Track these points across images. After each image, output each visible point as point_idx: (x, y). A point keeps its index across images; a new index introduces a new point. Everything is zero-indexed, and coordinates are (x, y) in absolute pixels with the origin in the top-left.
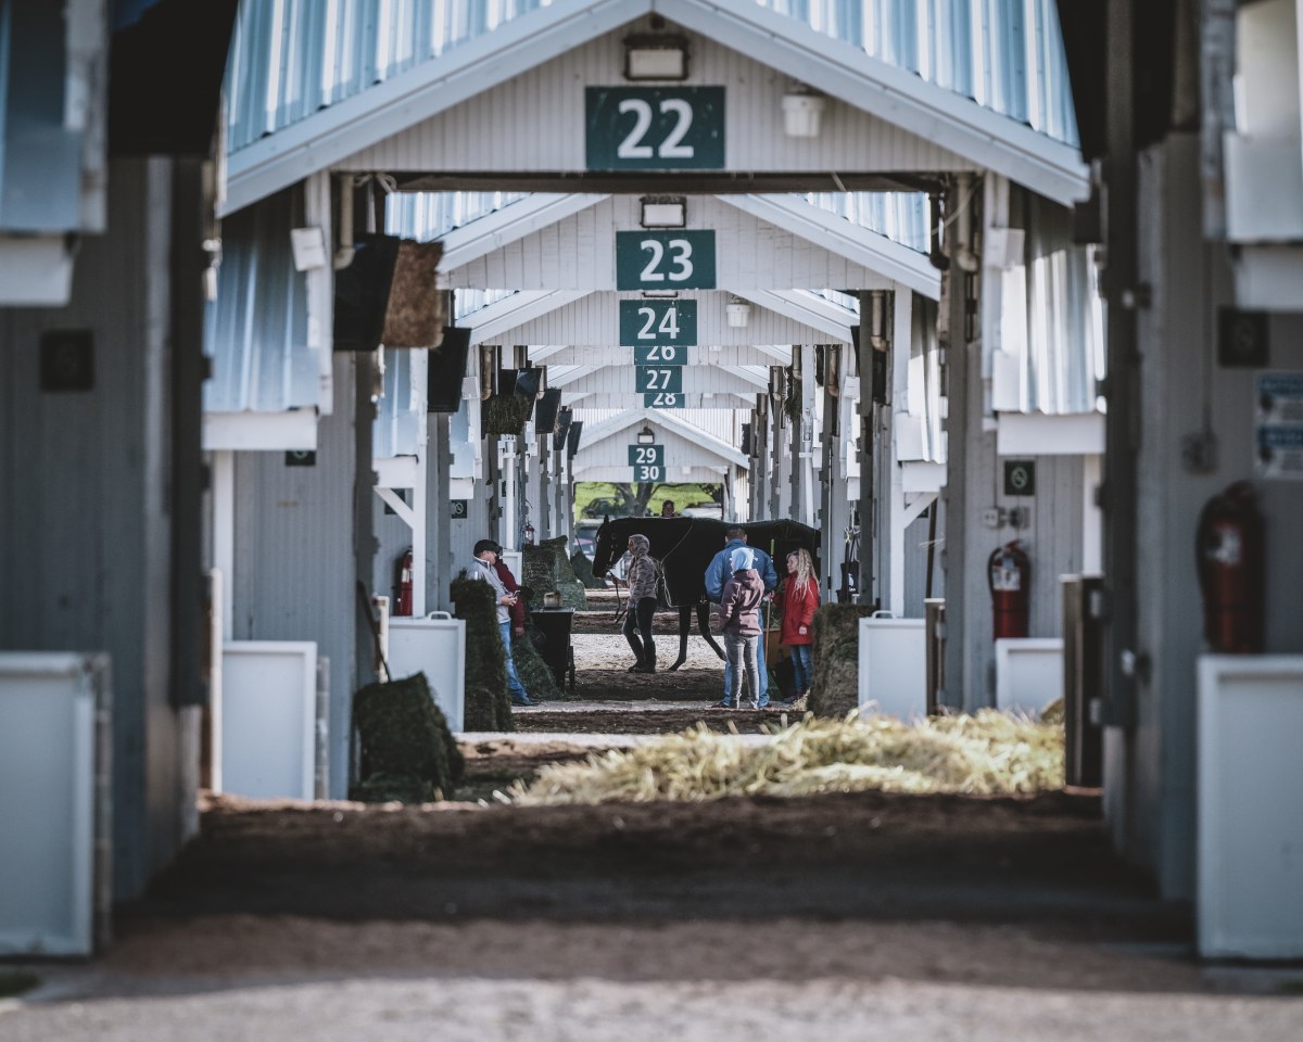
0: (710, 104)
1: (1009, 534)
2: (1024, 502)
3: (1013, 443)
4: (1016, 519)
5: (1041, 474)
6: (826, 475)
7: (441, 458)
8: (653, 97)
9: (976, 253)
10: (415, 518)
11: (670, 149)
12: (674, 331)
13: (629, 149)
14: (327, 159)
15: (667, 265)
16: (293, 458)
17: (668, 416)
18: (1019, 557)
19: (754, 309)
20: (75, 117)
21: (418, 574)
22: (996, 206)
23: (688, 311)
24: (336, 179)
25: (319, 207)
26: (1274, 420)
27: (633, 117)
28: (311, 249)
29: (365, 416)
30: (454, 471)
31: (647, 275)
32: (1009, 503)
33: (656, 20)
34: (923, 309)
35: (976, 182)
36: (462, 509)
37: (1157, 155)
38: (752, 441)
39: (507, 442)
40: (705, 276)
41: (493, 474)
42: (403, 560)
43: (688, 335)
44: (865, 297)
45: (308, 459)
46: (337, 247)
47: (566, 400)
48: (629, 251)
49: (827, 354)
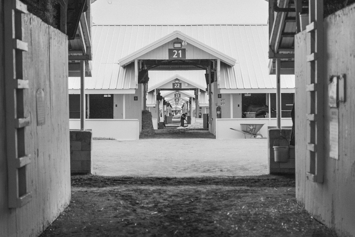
0: (181, 84)
1: (200, 112)
2: (201, 109)
3: (200, 106)
4: (200, 111)
5: (202, 108)
6: (187, 109)
7: (164, 108)
8: (177, 84)
9: (198, 94)
10: (162, 111)
11: (178, 87)
12: (178, 100)
13: (175, 87)
14: (156, 88)
15: (178, 96)
16: (154, 107)
17: (177, 106)
18: (201, 113)
19: (183, 99)
20: (136, 80)
21: (162, 115)
22: (199, 91)
23: (179, 99)
24: (157, 89)
25: (155, 91)
26: (222, 102)
27: (176, 85)
28: (155, 93)
29: (159, 105)
30: (165, 109)
31: (176, 96)
32: (200, 110)
33: (177, 79)
34: (194, 98)
35: (198, 89)
36: (165, 111)
37: (213, 83)
38: (182, 107)
39: (168, 107)
40: (180, 96)
41: (167, 109)
42: (161, 114)
43: (179, 101)
44: (190, 98)
45: (155, 107)
46: (157, 93)
47: (171, 105)
48: (175, 95)
49: (187, 102)
